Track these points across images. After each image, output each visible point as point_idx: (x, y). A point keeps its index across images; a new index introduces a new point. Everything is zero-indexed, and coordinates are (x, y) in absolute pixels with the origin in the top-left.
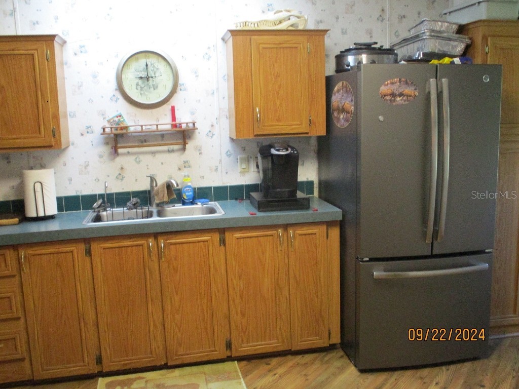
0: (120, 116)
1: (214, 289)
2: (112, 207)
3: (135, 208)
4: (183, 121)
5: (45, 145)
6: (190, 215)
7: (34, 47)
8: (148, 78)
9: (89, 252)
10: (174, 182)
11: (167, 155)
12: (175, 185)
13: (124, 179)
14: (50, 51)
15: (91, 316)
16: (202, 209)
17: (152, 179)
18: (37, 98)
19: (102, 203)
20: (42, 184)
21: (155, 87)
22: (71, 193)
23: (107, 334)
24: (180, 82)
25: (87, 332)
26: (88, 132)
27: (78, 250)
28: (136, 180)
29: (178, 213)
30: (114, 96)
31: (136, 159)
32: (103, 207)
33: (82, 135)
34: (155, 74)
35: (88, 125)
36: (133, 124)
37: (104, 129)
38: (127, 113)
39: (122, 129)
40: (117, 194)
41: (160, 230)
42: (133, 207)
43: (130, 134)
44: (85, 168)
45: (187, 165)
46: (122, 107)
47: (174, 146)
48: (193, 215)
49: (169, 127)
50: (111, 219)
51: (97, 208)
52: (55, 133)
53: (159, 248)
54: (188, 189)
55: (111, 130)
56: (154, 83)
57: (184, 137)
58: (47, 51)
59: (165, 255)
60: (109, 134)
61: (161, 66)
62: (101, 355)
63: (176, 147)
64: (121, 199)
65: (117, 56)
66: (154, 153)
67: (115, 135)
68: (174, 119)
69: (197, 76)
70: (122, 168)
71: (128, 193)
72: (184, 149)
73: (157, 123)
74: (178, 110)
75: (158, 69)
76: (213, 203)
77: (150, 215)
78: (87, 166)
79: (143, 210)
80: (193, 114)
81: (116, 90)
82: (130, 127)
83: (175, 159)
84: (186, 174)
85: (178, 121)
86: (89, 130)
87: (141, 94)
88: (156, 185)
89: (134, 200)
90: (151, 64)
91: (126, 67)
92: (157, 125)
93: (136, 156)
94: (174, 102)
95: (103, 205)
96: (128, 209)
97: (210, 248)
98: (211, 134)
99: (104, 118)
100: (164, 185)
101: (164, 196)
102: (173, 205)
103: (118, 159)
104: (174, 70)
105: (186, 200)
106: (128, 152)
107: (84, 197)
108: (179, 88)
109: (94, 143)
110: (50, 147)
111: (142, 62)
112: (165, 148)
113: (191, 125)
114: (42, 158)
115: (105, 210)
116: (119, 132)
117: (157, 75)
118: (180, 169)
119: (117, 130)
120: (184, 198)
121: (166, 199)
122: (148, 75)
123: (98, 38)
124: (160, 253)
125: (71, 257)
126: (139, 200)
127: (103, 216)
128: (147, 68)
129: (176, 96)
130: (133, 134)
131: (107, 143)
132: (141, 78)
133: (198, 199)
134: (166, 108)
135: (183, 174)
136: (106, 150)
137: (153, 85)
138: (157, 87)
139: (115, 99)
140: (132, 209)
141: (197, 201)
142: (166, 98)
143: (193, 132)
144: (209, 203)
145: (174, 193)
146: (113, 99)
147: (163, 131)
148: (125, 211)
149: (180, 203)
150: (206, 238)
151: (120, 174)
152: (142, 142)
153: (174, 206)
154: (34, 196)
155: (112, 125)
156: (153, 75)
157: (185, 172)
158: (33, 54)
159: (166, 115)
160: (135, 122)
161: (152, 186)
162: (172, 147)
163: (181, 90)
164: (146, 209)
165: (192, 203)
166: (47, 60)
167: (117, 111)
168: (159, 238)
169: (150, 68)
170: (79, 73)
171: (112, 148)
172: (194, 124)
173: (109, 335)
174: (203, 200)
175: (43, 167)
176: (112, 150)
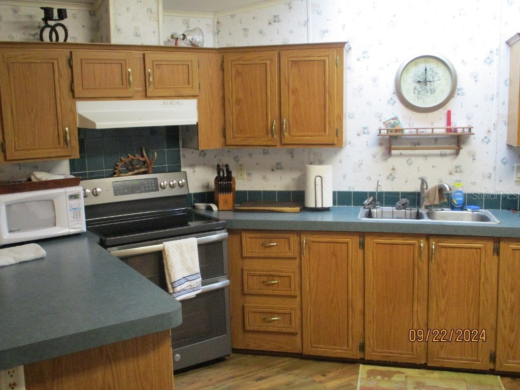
0: (396, 119)
1: (482, 297)
2: (381, 205)
3: (404, 209)
4: (458, 126)
5: (328, 143)
6: (459, 220)
7: (327, 53)
8: (426, 82)
9: (363, 244)
10: (447, 186)
11: (439, 159)
12: (448, 189)
13: (395, 179)
14: (339, 57)
15: (359, 305)
16: (473, 215)
17: (423, 182)
18: (325, 100)
19: (372, 201)
20: (322, 178)
21: (433, 91)
22: (344, 188)
23: (372, 324)
24: (458, 86)
25: (353, 319)
26: (364, 133)
27: (353, 241)
28: (406, 181)
29: (447, 217)
30: (391, 99)
31: (408, 161)
32: (373, 204)
33: (359, 135)
34: (433, 78)
35: (365, 126)
36: (407, 127)
37: (380, 130)
38: (403, 116)
39: (397, 131)
40: (386, 193)
41: (433, 232)
42: (402, 207)
43: (404, 137)
44: (359, 167)
45: (458, 170)
46: (399, 110)
47: (448, 150)
48: (462, 220)
49: (443, 131)
50: (381, 217)
51: (369, 204)
52: (339, 133)
53: (430, 250)
54: (459, 194)
55: (388, 132)
56: (432, 87)
57: (458, 142)
58: (337, 57)
59: (435, 258)
60: (384, 135)
61: (441, 71)
62: (364, 343)
63: (448, 151)
64: (390, 199)
65: (397, 61)
66: (426, 156)
67: (390, 136)
68: (449, 123)
69: (476, 81)
70: (393, 169)
71: (397, 193)
72: (457, 153)
73: (432, 127)
74: (454, 114)
75: (436, 73)
76: (483, 210)
77: (419, 216)
78: (361, 164)
79: (412, 211)
80: (469, 118)
81: (394, 93)
82: (405, 130)
83: (447, 163)
84: (458, 179)
85: (453, 126)
86: (366, 131)
87: (418, 98)
88: (427, 188)
89: (404, 200)
90: (430, 69)
91: (405, 72)
92: (433, 129)
93: (407, 159)
94: (450, 106)
95: (373, 202)
96: (397, 209)
97: (483, 255)
98: (486, 140)
99: (380, 120)
100: (436, 188)
101: (434, 199)
102: (442, 208)
103: (391, 160)
104: (453, 74)
105: (457, 205)
106: (401, 154)
107: (356, 193)
108: (456, 92)
109: (368, 143)
110: (333, 145)
111: (421, 67)
112: (438, 152)
113: (466, 130)
114: (321, 155)
115: (374, 207)
116: (394, 134)
117: (435, 79)
118: (451, 174)
119: (392, 132)
120: (454, 203)
121: (437, 202)
122: (426, 80)
123: (380, 44)
124: (430, 255)
125: (346, 248)
126: (408, 201)
127: (373, 212)
128: (426, 73)
129: (452, 101)
130: (407, 137)
131: (381, 144)
132: (419, 82)
133: (468, 205)
134: (442, 112)
135: (455, 178)
136: (379, 150)
137: (431, 90)
138: (434, 91)
139: (392, 102)
140: (401, 209)
141: (466, 207)
142: (443, 102)
143: (468, 137)
144: (480, 210)
145: (445, 196)
146: (391, 102)
147: (438, 135)
148: (394, 210)
149: (448, 208)
150: (479, 245)
151: (391, 175)
152: (415, 145)
153: (443, 210)
154: (314, 189)
155: (387, 127)
156: (431, 80)
157: (457, 176)
158: (325, 60)
159: (441, 119)
160: (409, 125)
161: (422, 188)
162: (444, 151)
163: (458, 94)
164: (414, 211)
165: (462, 209)
166: (337, 65)
167: (393, 114)
168: (431, 240)
169: (429, 73)
170: (360, 77)
171: (387, 150)
172: (470, 129)
173: (373, 324)
174: (473, 207)
175: (321, 163)
176: (386, 151)
